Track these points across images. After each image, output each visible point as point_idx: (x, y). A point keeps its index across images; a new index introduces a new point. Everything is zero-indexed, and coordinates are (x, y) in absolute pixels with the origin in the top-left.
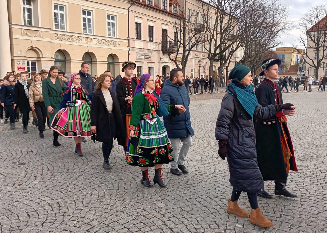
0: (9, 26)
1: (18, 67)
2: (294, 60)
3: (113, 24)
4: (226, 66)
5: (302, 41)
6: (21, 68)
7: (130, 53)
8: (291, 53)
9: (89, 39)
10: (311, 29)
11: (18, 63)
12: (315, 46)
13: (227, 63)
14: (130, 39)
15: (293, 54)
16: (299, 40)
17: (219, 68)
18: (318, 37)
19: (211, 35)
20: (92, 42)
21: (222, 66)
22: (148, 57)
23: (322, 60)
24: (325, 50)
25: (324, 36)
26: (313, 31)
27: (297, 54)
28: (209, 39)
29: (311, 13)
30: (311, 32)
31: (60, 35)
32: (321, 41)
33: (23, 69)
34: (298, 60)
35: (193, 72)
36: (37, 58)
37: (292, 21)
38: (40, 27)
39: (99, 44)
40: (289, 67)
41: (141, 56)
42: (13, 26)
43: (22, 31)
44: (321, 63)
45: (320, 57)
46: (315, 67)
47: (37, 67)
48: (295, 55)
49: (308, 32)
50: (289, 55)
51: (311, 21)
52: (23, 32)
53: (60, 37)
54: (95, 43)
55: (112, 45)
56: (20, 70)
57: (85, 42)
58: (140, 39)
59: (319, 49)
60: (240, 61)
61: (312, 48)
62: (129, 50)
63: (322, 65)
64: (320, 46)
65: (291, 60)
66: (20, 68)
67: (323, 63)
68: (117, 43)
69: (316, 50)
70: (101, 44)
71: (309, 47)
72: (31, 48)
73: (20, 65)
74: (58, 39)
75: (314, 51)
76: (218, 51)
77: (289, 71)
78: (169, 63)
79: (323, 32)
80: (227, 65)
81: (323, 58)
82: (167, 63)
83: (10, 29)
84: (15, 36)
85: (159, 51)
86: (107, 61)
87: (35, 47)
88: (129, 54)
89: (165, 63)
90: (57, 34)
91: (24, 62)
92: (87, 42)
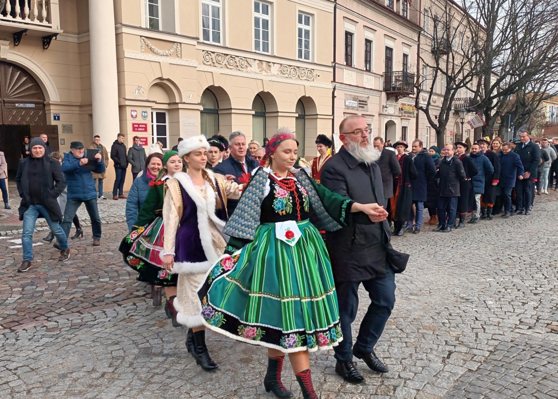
0: (116, 29)
1: (133, 124)
3: (307, 32)
6: (139, 127)
7: (335, 95)
9: (264, 64)
11: (134, 114)
14: (336, 65)
20: (270, 70)
22: (363, 104)
31: (212, 54)
33: (144, 129)
36: (169, 104)
38: (177, 35)
39: (283, 75)
41: (353, 102)
42: (124, 30)
43: (142, 40)
47: (167, 124)
52: (143, 43)
53: (212, 59)
54: (276, 73)
55: (305, 78)
56: (137, 131)
57: (258, 70)
58: (351, 66)
62: (334, 89)
66: (137, 126)
68: (315, 73)
70: (286, 75)
72: (158, 81)
73: (137, 119)
74: (208, 63)
78: (395, 117)
82: (393, 117)
83: (118, 35)
84: (128, 53)
85: (381, 91)
86: (296, 113)
87: (168, 80)
88: (334, 97)
89: (389, 117)
90: (207, 51)
91: (145, 112)
92: (260, 71)
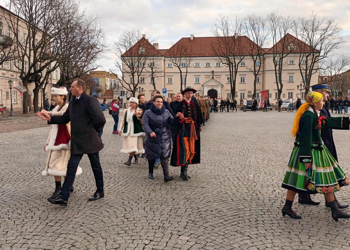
2: (108, 84)
4: (43, 89)
5: (118, 66)
8: (104, 77)
10: (125, 54)
12: (131, 71)
13: (44, 85)
15: (107, 78)
16: (115, 64)
17: (34, 91)
18: (133, 63)
19: (23, 51)
21: (38, 88)
23: (137, 85)
24: (140, 75)
25: (137, 61)
26: (128, 56)
27: (111, 79)
28: (21, 56)
29: (124, 38)
30: (126, 57)
32: (135, 66)
34: (111, 84)
35: (15, 95)
37: (107, 44)
40: (104, 91)
44: (138, 87)
45: (136, 82)
46: (132, 91)
48: (108, 79)
49: (122, 56)
50: (103, 79)
51: (125, 46)
59: (134, 74)
60: (57, 83)
61: (128, 72)
63: (138, 89)
64: (134, 71)
65: (105, 84)
67: (139, 87)
69: (131, 74)
71: (125, 72)
75: (129, 75)
76: (32, 71)
77: (104, 96)
79: (137, 58)
80: (43, 87)
81: (138, 83)
